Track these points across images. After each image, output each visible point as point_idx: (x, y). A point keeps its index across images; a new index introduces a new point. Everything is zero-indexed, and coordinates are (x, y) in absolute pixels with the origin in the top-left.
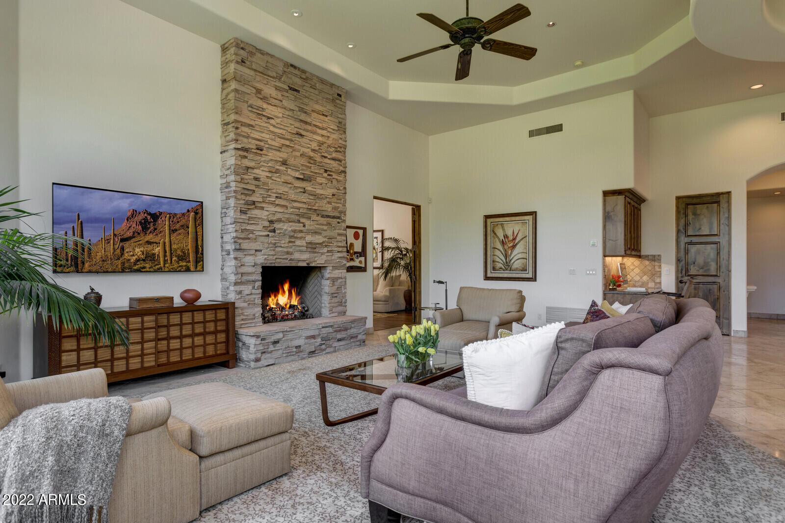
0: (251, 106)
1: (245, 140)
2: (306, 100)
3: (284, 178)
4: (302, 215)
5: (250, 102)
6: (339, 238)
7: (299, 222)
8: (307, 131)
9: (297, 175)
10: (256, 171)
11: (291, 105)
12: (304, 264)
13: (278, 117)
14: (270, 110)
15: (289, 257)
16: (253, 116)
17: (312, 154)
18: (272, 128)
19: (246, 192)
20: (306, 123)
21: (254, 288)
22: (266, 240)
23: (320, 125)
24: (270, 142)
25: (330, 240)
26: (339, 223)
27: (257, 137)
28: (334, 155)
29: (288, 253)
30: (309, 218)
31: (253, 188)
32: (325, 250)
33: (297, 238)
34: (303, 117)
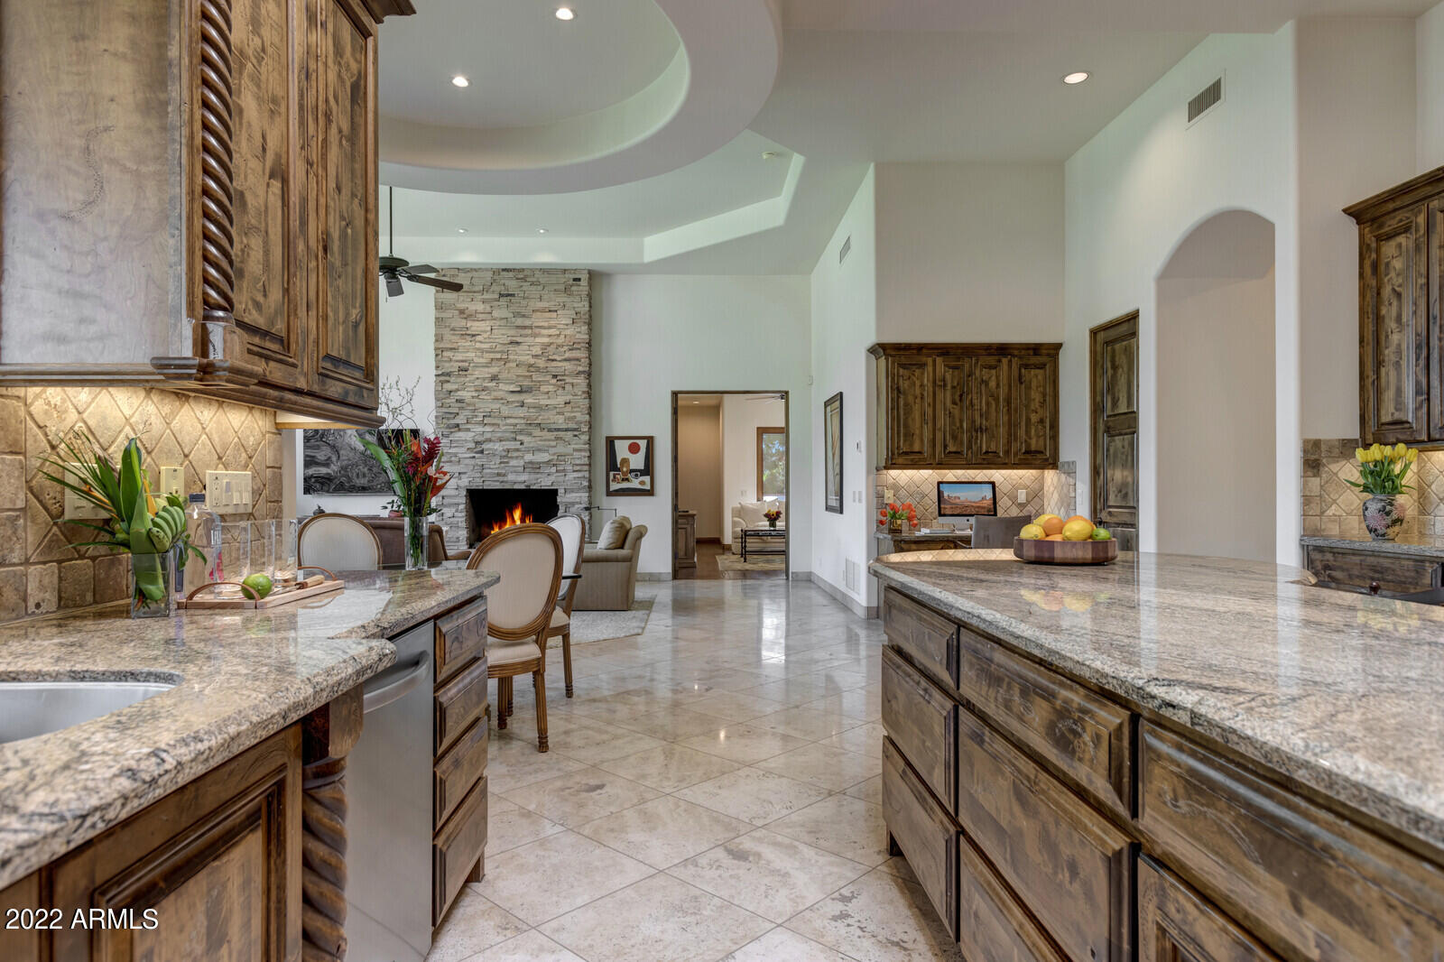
0: (453, 330)
1: (447, 365)
2: (524, 303)
3: (494, 394)
4: (521, 432)
5: (453, 325)
6: (577, 454)
7: (516, 440)
8: (526, 336)
9: (512, 388)
10: (459, 393)
11: (504, 313)
12: (522, 487)
13: (486, 332)
14: (475, 326)
15: (501, 479)
16: (455, 338)
17: (532, 361)
18: (478, 345)
19: (448, 416)
20: (525, 327)
21: (457, 511)
22: (473, 462)
23: (546, 324)
24: (476, 360)
25: (562, 458)
26: (576, 436)
27: (461, 358)
28: (567, 355)
29: (499, 474)
30: (530, 434)
31: (456, 411)
32: (554, 470)
33: (512, 457)
34: (519, 321)
